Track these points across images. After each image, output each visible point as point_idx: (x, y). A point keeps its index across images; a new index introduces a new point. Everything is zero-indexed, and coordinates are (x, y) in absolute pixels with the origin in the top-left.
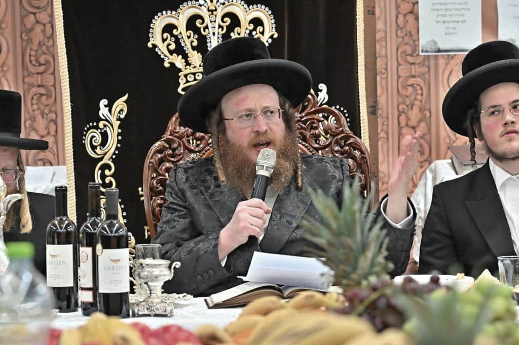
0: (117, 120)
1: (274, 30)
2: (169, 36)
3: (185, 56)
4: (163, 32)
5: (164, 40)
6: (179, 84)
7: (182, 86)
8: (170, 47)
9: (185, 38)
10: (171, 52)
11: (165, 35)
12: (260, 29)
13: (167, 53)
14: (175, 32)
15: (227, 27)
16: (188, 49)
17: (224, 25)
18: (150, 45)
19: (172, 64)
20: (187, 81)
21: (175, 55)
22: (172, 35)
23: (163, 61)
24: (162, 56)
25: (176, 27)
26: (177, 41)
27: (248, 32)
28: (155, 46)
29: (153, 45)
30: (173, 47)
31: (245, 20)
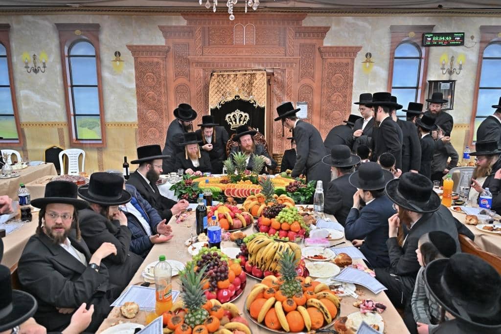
31: (243, 116)
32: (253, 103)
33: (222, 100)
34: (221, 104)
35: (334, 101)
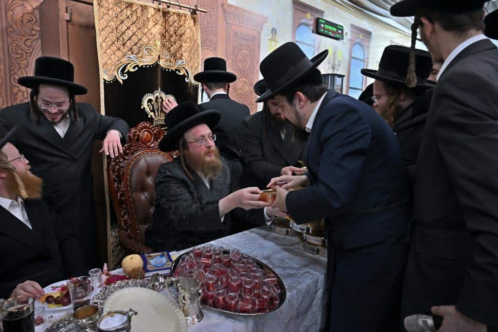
3: (155, 113)
4: (148, 102)
5: (148, 106)
9: (155, 105)
10: (151, 111)
11: (149, 104)
13: (149, 111)
14: (152, 103)
16: (156, 110)
18: (142, 108)
19: (151, 116)
22: (151, 104)
23: (148, 114)
25: (152, 100)
26: (153, 107)
28: (144, 108)
30: (151, 109)
31: (165, 100)
32: (184, 76)
33: (128, 62)
34: (128, 70)
35: (240, 89)
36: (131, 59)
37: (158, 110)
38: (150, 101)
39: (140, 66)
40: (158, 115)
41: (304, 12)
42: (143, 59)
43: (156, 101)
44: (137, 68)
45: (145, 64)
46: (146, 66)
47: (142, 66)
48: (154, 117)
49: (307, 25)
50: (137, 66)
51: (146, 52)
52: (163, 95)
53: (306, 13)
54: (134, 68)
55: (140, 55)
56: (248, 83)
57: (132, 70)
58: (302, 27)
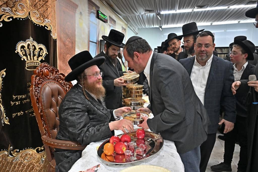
0: (2, 78)
1: (47, 52)
2: (23, 50)
3: (27, 57)
4: (21, 48)
5: (21, 51)
6: (26, 66)
7: (26, 67)
8: (23, 53)
9: (27, 51)
11: (22, 49)
12: (42, 51)
13: (23, 55)
15: (34, 49)
16: (28, 55)
17: (33, 48)
18: (16, 52)
19: (24, 59)
20: (28, 65)
21: (25, 56)
22: (24, 50)
23: (21, 58)
24: (21, 56)
25: (25, 47)
26: (25, 52)
27: (38, 51)
28: (18, 53)
29: (17, 52)
30: (24, 53)
31: (37, 48)
33: (3, 13)
34: (3, 20)
35: (67, 45)
36: (6, 11)
37: (30, 55)
38: (23, 47)
39: (14, 18)
40: (31, 59)
41: (92, 6)
42: (17, 13)
43: (28, 48)
44: (11, 19)
45: (19, 17)
46: (20, 18)
47: (16, 18)
48: (26, 60)
49: (94, 13)
50: (12, 17)
51: (20, 8)
52: (35, 43)
53: (93, 6)
54: (9, 19)
55: (14, 9)
56: (71, 42)
57: (6, 20)
58: (92, 14)
